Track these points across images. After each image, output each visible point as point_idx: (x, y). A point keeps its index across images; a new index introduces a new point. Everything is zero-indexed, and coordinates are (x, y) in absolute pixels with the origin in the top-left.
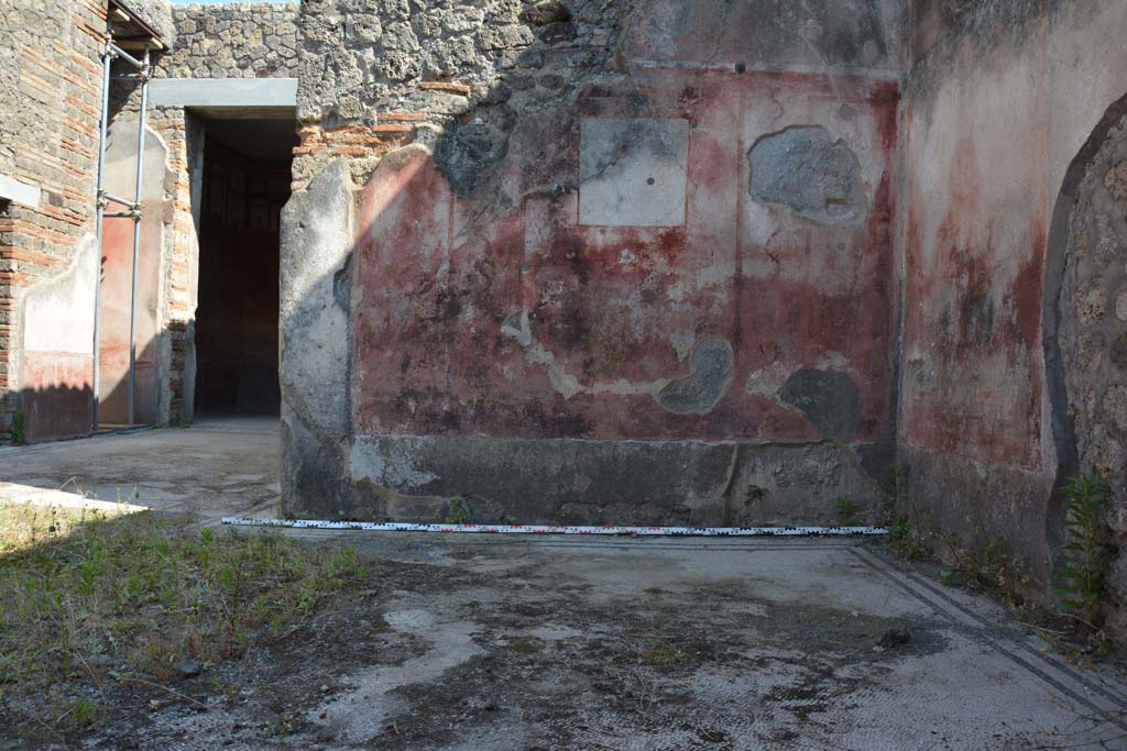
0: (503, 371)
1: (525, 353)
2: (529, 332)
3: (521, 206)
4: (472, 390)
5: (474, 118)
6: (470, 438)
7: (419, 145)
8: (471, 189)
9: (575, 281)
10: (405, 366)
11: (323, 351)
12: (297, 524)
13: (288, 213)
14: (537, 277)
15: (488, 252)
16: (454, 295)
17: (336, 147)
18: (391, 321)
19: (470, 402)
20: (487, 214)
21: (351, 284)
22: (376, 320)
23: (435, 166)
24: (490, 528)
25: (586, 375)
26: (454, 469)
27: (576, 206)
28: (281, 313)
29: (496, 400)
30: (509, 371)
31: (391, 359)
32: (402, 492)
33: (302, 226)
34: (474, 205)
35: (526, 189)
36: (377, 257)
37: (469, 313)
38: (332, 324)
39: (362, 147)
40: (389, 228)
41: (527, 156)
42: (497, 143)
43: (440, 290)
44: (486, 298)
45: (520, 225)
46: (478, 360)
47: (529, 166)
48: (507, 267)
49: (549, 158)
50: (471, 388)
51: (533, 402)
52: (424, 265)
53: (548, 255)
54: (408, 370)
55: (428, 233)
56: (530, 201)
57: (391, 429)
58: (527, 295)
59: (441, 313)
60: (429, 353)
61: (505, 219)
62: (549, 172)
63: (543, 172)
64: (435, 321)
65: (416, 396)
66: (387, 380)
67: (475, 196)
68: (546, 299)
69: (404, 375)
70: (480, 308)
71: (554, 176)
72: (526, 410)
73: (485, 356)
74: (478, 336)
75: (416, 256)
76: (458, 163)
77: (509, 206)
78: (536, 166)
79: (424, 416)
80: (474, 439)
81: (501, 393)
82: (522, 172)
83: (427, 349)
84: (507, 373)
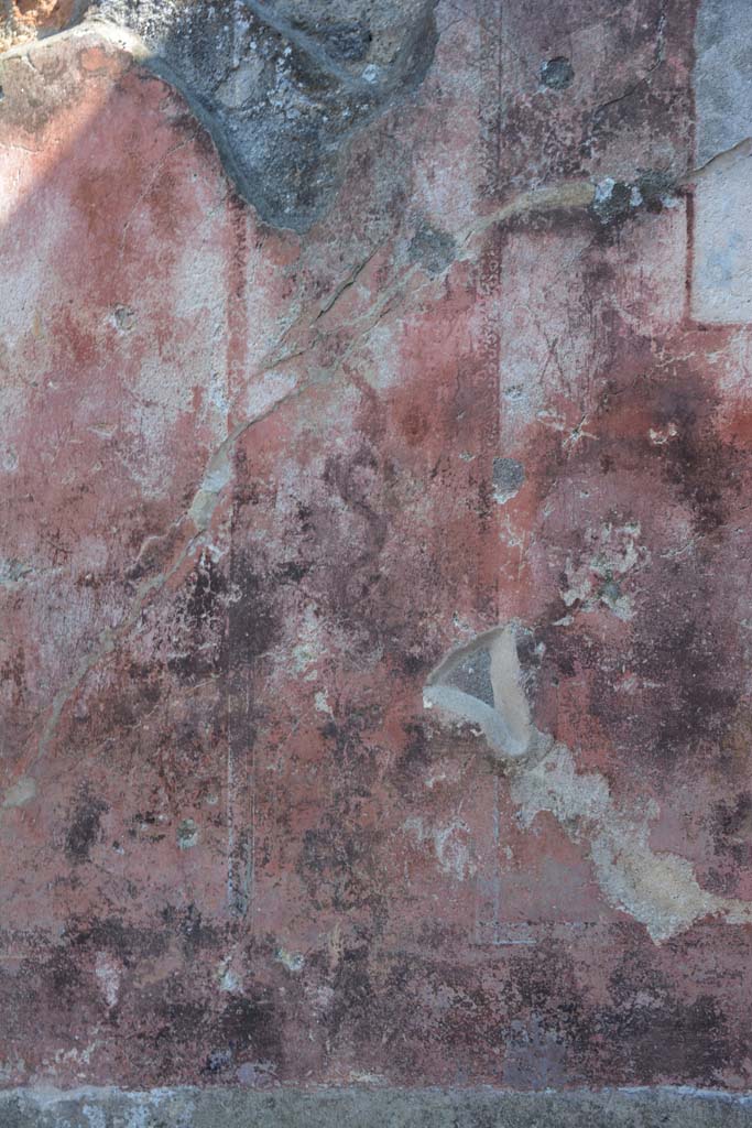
0: (430, 844)
1: (507, 781)
2: (522, 709)
3: (486, 259)
4: (327, 915)
6: (319, 1090)
7: (109, 31)
8: (306, 198)
9: (680, 524)
10: (82, 835)
14: (547, 511)
15: (371, 427)
16: (254, 582)
18: (29, 677)
19: (316, 959)
20: (364, 293)
23: (172, 111)
25: (728, 859)
27: (680, 260)
29: (413, 949)
30: (452, 847)
31: (30, 815)
34: (318, 258)
35: (501, 198)
37: (307, 642)
40: (11, 344)
41: (505, 76)
42: (395, 30)
43: (202, 563)
44: (365, 590)
45: (484, 328)
46: (342, 808)
47: (514, 113)
48: (439, 479)
49: (581, 81)
50: (318, 908)
51: (542, 956)
52: (144, 475)
53: (582, 433)
54: (91, 849)
55: (156, 360)
56: (516, 240)
57: (30, 1068)
58: (511, 577)
59: (207, 645)
60: (167, 785)
61: (429, 307)
62: (585, 133)
63: (560, 134)
64: (188, 674)
65: (122, 944)
66: (17, 891)
67: (322, 226)
68: (580, 591)
69: (80, 868)
70: (347, 626)
71: (602, 147)
72: (515, 985)
73: (366, 794)
74: (339, 723)
75: (115, 443)
76: (253, 102)
77: (441, 261)
78: (536, 113)
79: (151, 1015)
80: (334, 1094)
81: (425, 924)
82: (486, 136)
83: (161, 774)
84: (445, 855)
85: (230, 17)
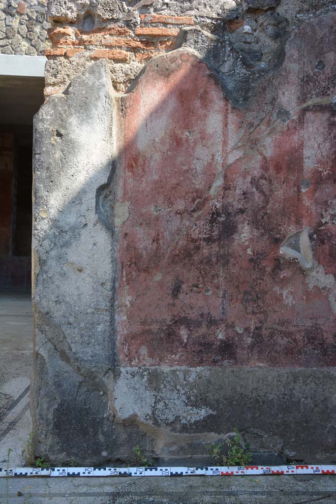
0: (281, 295)
1: (305, 276)
2: (310, 254)
3: (299, 118)
4: (250, 316)
5: (242, 25)
6: (248, 368)
7: (189, 49)
8: (246, 99)
10: (176, 291)
11: (83, 275)
12: (55, 473)
13: (42, 120)
14: (317, 195)
15: (265, 168)
16: (229, 214)
17: (96, 51)
18: (161, 241)
19: (247, 329)
20: (263, 128)
21: (114, 200)
22: (143, 240)
23: (208, 72)
24: (275, 469)
26: (231, 403)
28: (33, 232)
29: (276, 326)
30: (288, 296)
31: (161, 284)
32: (174, 430)
33: (59, 135)
34: (250, 117)
35: (304, 101)
36: (144, 170)
37: (245, 233)
38: (95, 244)
39: (124, 52)
40: (157, 140)
41: (305, 66)
42: (269, 53)
43: (213, 208)
44: (263, 218)
45: (299, 139)
46: (255, 284)
47: (307, 76)
48: (285, 184)
49: (327, 68)
50: (247, 314)
51: (314, 329)
52: (196, 181)
53: (327, 172)
54: (179, 295)
55: (201, 146)
56: (309, 114)
57: (160, 360)
58: (307, 214)
59: (214, 233)
60: (202, 276)
61: (282, 132)
62: (329, 83)
63: (322, 83)
64: (209, 242)
65: (188, 324)
66: (157, 307)
67: (251, 107)
68: (326, 219)
69: (175, 301)
70: (257, 228)
71: (334, 87)
72: (306, 338)
73: (262, 280)
74: (255, 258)
75: (188, 171)
76: (230, 71)
77: (286, 119)
78: (315, 77)
79: (197, 345)
80: (252, 369)
81: (279, 319)
82: (300, 83)
83: (200, 273)
84: (286, 298)
85: (225, 46)
